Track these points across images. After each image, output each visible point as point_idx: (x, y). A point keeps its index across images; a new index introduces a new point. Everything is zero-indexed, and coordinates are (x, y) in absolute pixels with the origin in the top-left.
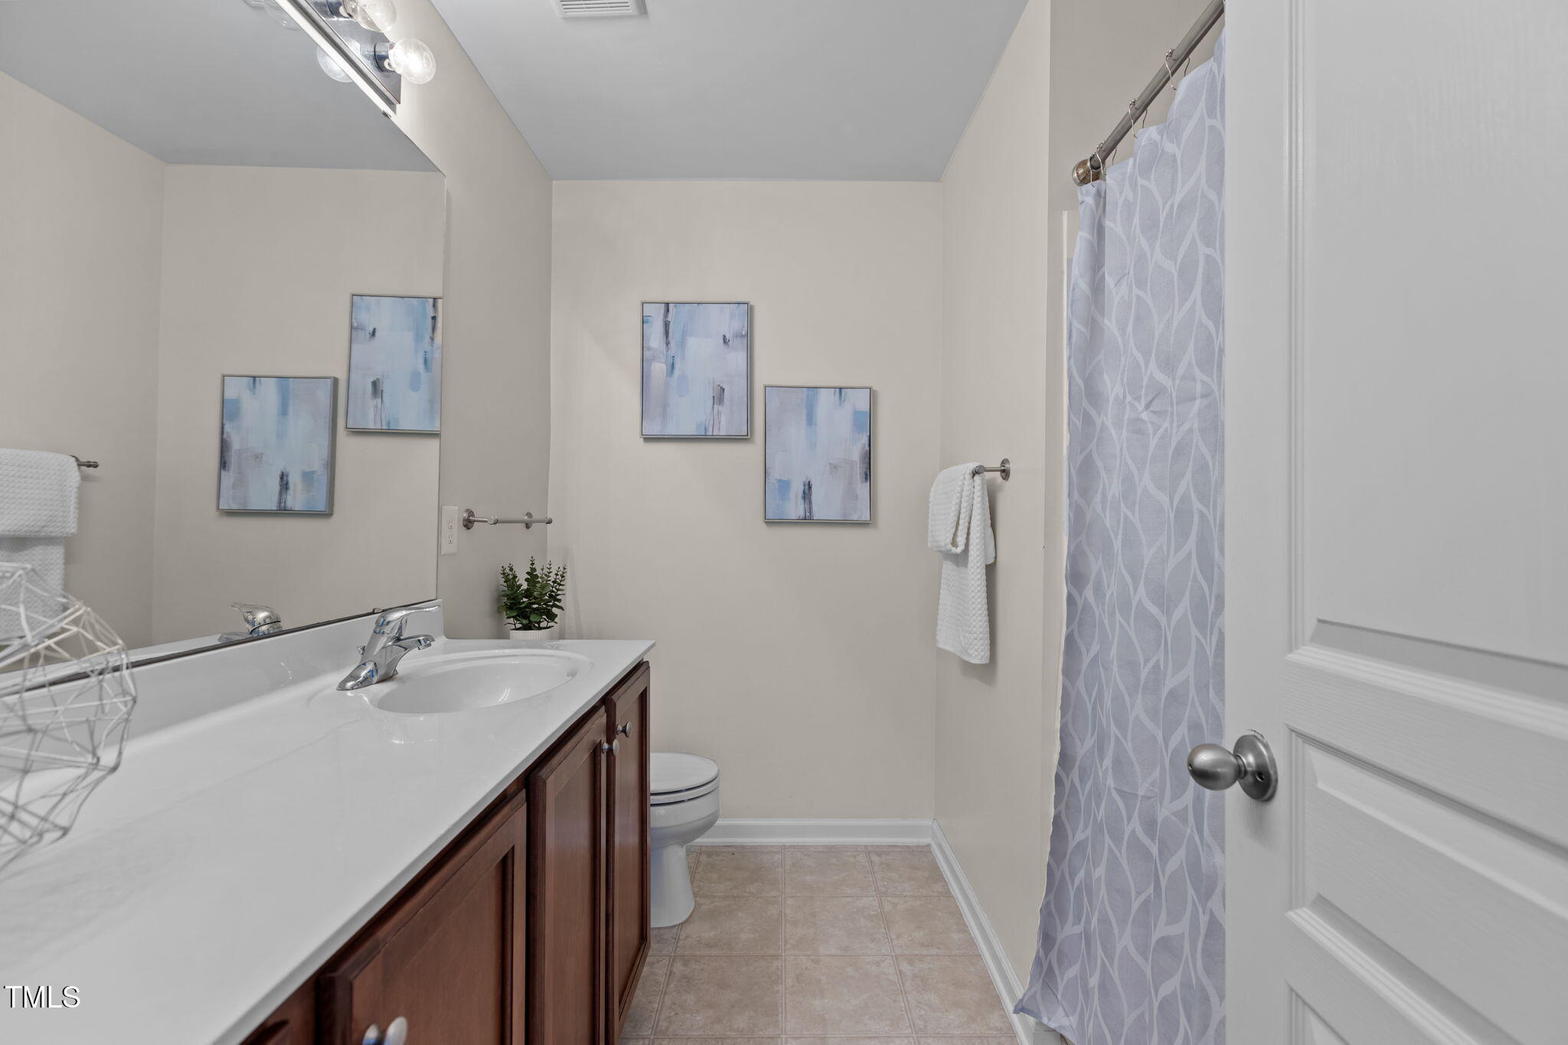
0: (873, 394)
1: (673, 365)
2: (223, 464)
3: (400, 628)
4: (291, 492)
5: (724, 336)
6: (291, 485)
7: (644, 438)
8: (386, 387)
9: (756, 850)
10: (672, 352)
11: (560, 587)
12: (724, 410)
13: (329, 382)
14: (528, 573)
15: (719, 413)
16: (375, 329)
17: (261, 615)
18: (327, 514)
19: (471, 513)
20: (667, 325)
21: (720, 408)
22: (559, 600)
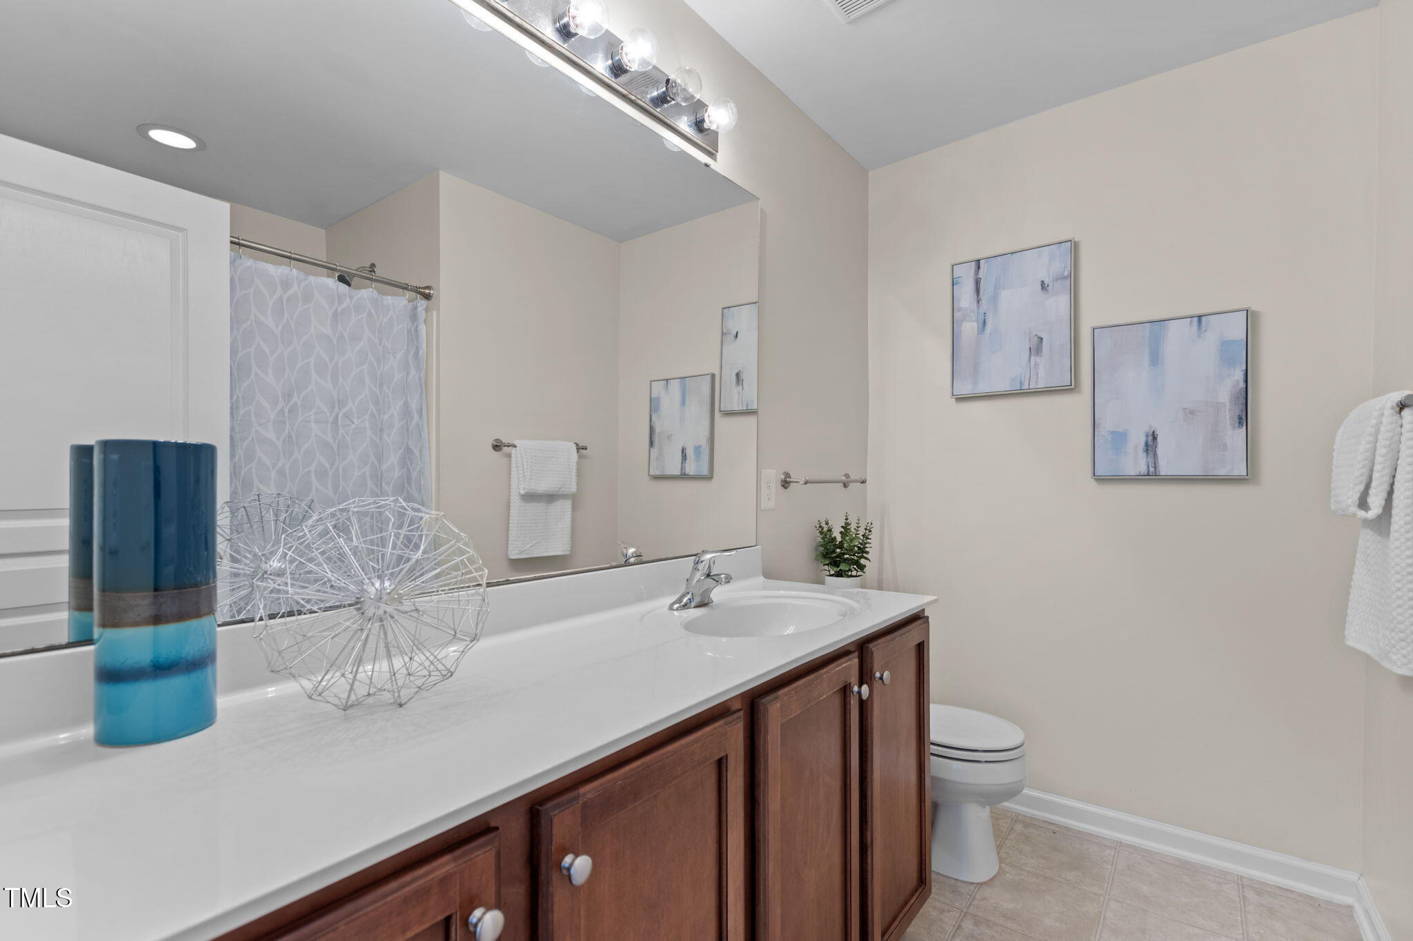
0: (1251, 318)
1: (984, 322)
2: (651, 444)
3: (709, 567)
4: (688, 461)
5: (1043, 282)
6: (688, 455)
7: (956, 398)
8: (744, 376)
9: (1082, 836)
10: (982, 310)
11: (868, 541)
12: (1042, 361)
13: (709, 378)
14: (842, 527)
15: (1036, 365)
16: (737, 332)
17: (631, 551)
18: (709, 477)
19: (787, 475)
20: (977, 282)
21: (1038, 359)
22: (867, 553)
